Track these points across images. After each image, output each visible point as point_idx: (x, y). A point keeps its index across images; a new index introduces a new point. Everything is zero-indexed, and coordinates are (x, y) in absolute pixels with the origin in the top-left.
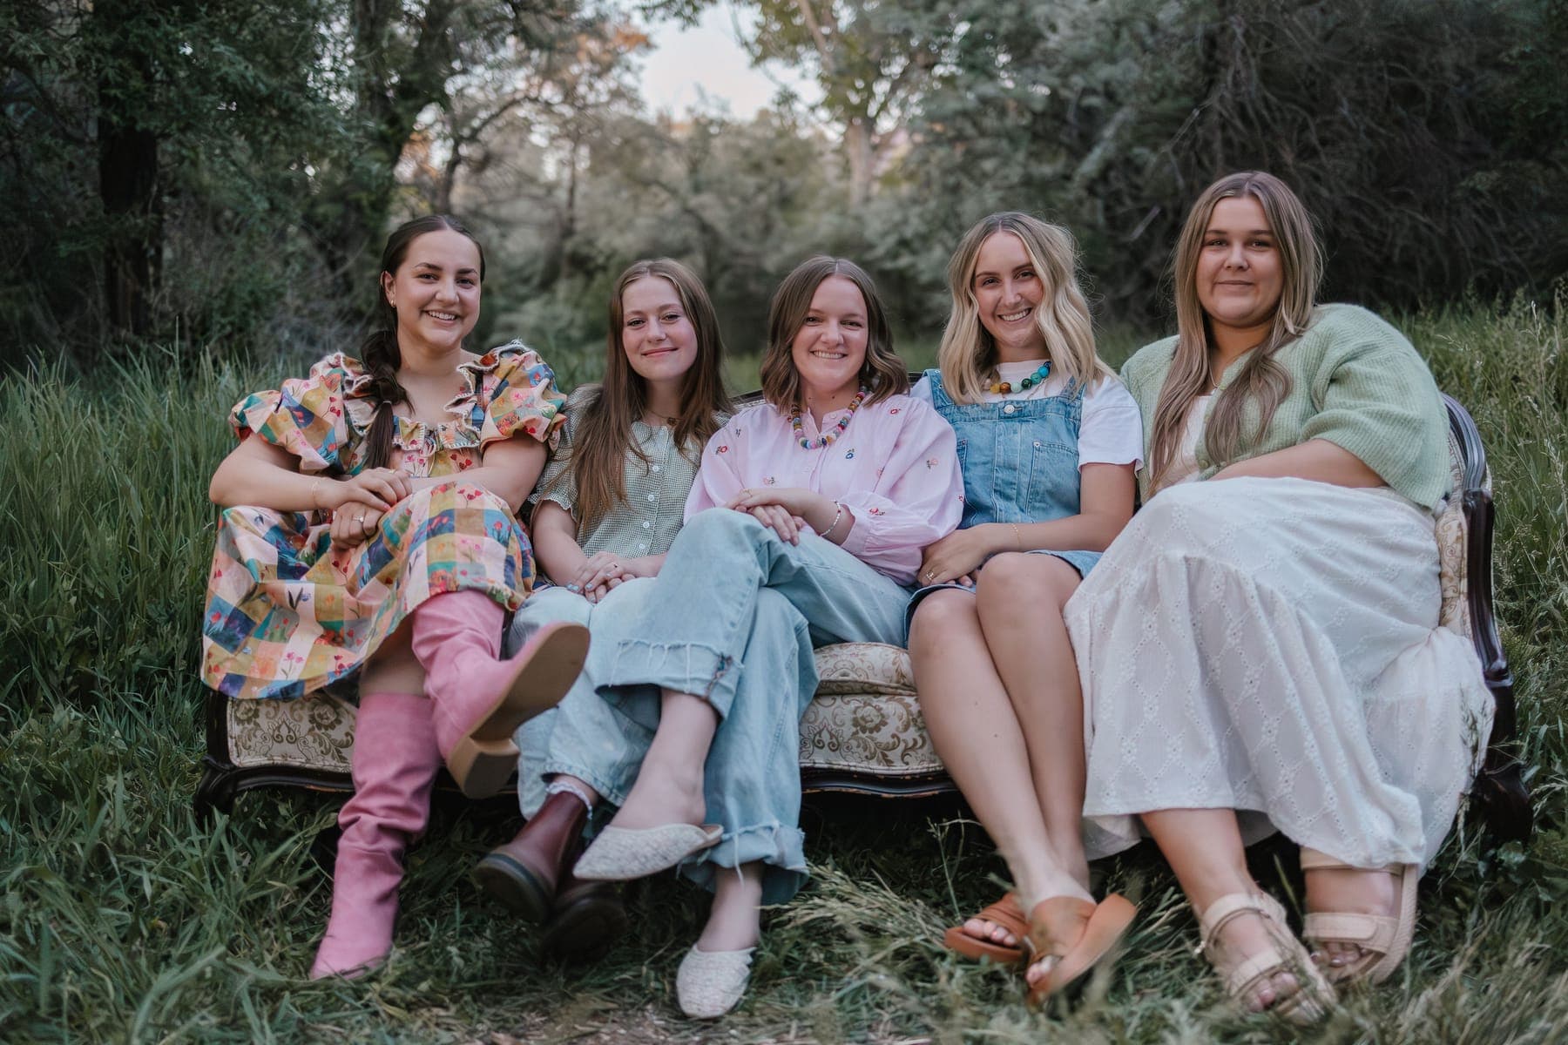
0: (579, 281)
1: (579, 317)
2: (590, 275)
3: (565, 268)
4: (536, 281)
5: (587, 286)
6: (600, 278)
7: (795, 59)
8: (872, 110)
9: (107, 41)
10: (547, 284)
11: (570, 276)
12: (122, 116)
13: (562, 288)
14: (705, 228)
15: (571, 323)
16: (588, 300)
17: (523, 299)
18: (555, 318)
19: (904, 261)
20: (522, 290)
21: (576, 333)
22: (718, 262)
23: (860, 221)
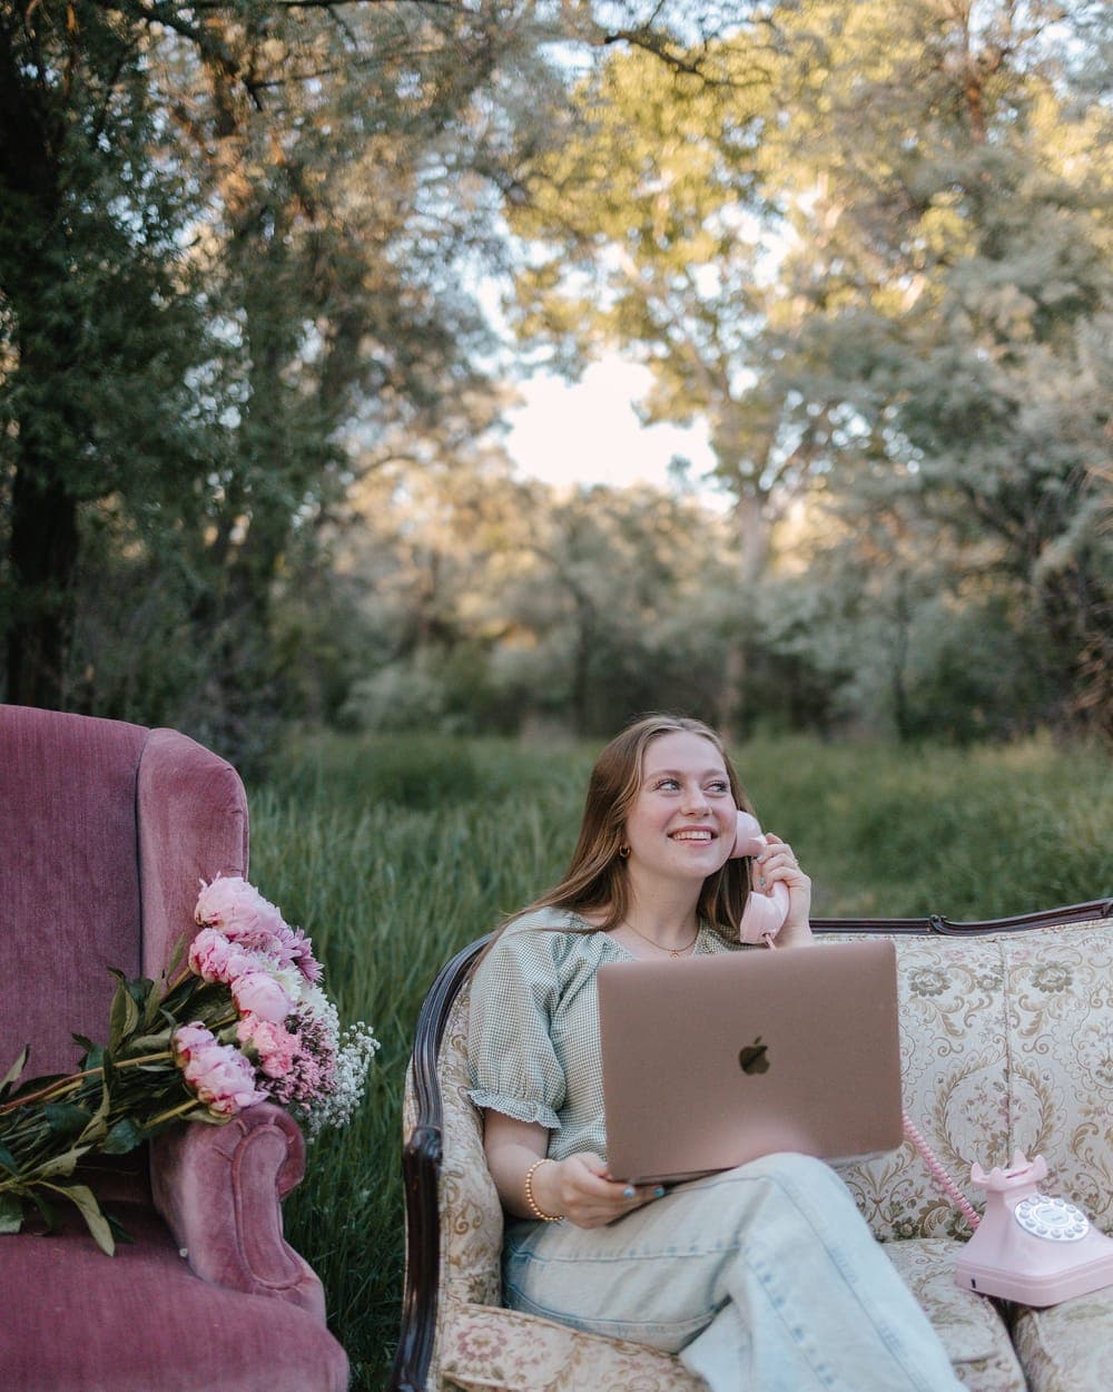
0: (439, 650)
1: (439, 688)
2: (450, 644)
3: (425, 636)
4: (395, 646)
5: (447, 655)
6: (461, 650)
7: (684, 422)
8: (766, 481)
9: (40, 392)
10: (406, 650)
11: (430, 644)
12: (50, 477)
13: (423, 656)
14: (582, 600)
15: (430, 695)
16: (448, 670)
17: (378, 666)
18: (413, 688)
19: (799, 645)
20: (378, 655)
21: (435, 705)
22: (594, 638)
23: (750, 598)
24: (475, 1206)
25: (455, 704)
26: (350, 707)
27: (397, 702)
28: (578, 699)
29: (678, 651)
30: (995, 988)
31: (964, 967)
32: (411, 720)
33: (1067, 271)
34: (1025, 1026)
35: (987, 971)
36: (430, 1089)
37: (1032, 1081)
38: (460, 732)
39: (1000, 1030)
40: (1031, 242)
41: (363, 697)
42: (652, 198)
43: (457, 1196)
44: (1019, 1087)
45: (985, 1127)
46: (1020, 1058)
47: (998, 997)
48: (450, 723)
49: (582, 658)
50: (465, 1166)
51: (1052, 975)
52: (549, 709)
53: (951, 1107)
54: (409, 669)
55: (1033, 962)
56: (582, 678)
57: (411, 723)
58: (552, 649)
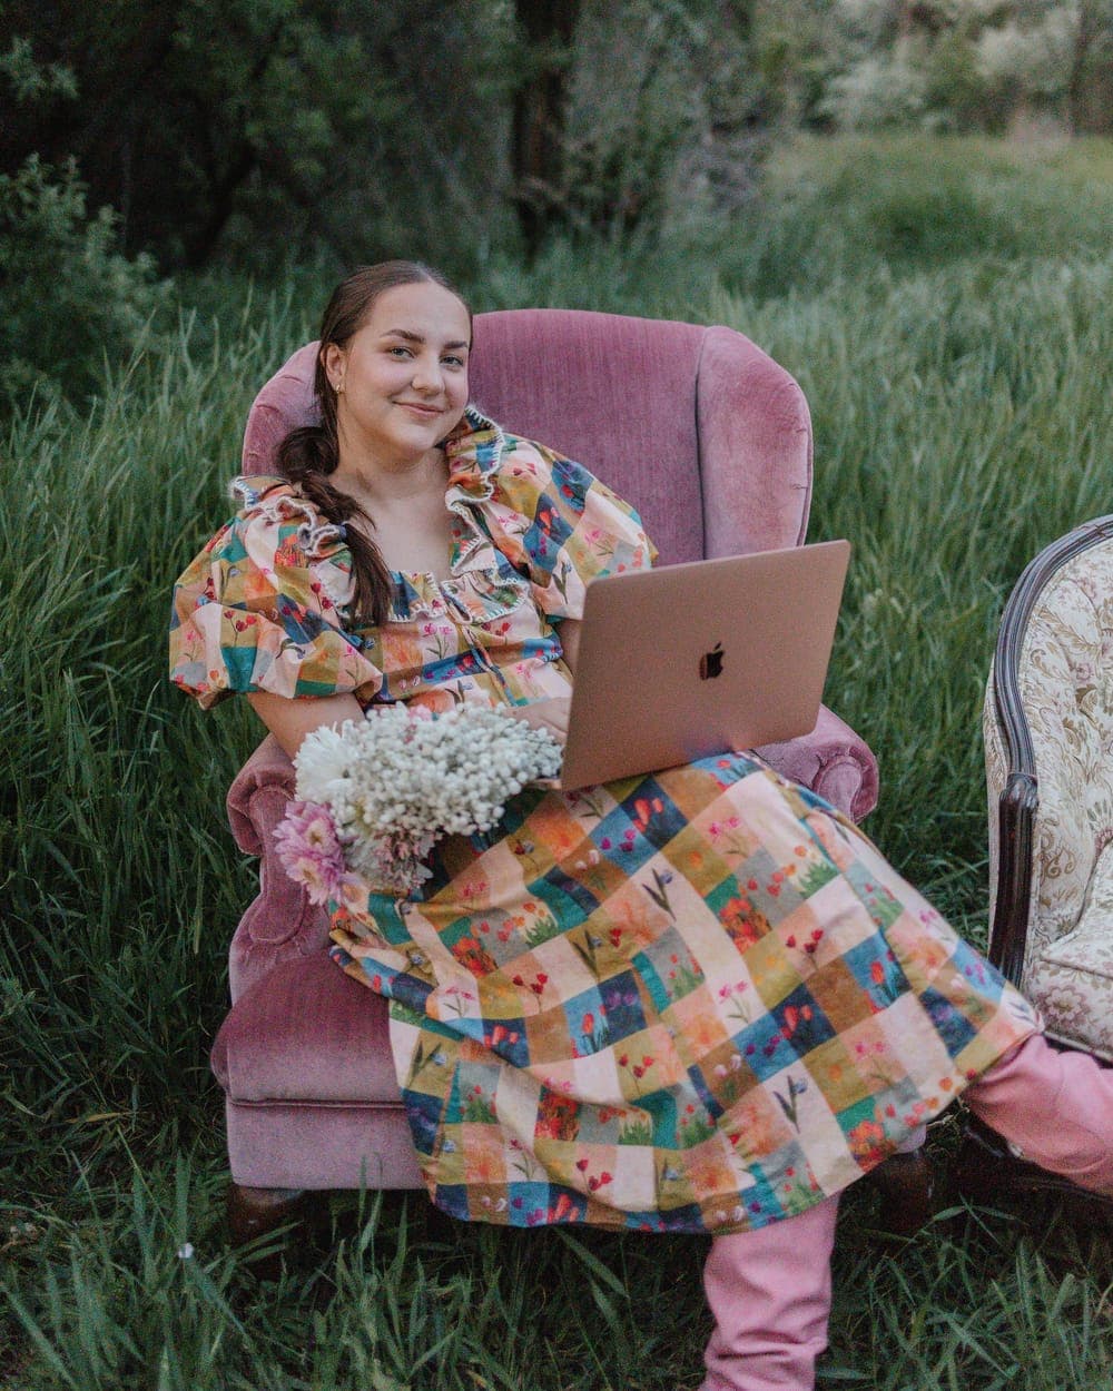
0: (921, 38)
1: (921, 81)
2: (934, 30)
3: (906, 23)
4: (873, 37)
5: (931, 44)
6: (946, 36)
11: (912, 31)
13: (904, 47)
15: (911, 89)
16: (931, 62)
17: (856, 59)
18: (893, 82)
20: (857, 48)
21: (915, 101)
22: (1096, 18)
24: (1069, 853)
25: (937, 100)
26: (827, 105)
27: (875, 98)
28: (1075, 90)
32: (892, 119)
36: (1017, 720)
38: (942, 130)
41: (840, 94)
43: (1051, 843)
48: (931, 120)
49: (1082, 44)
50: (1060, 813)
52: (1041, 100)
54: (889, 61)
56: (1079, 66)
57: (891, 121)
58: (1049, 40)
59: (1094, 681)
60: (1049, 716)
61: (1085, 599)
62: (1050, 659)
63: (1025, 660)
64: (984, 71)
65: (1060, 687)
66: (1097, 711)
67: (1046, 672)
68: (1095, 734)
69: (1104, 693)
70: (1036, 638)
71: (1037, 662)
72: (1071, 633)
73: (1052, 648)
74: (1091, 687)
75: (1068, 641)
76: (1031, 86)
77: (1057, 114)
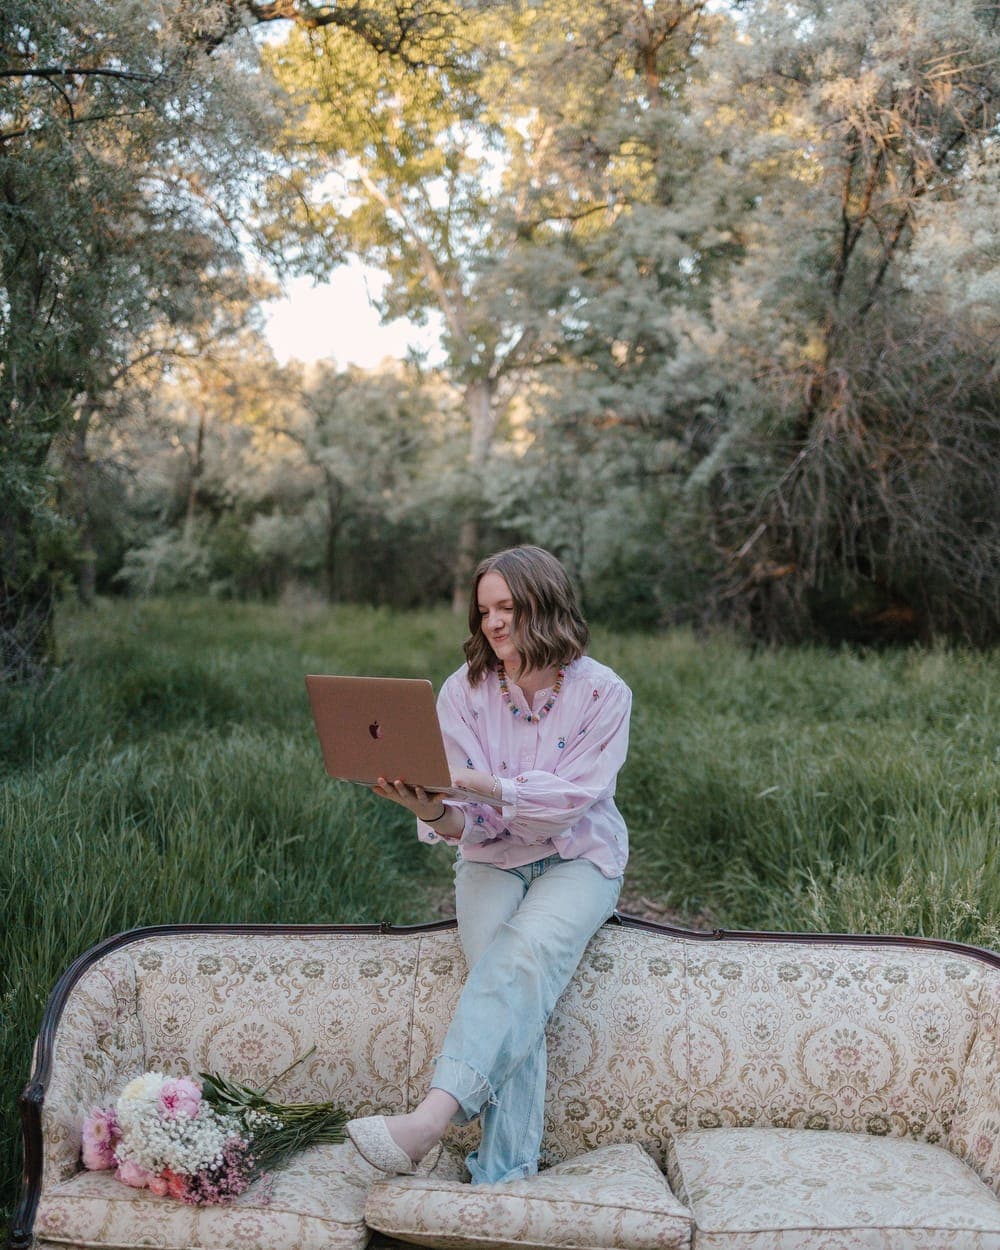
0: (206, 518)
1: (206, 554)
2: (217, 513)
3: (192, 506)
4: (164, 516)
5: (215, 521)
6: (226, 518)
7: (420, 318)
8: (493, 372)
10: (177, 517)
11: (198, 513)
13: (190, 525)
14: (331, 479)
15: (198, 560)
16: (214, 538)
17: (151, 535)
18: (182, 556)
19: (520, 521)
20: (151, 525)
21: (202, 571)
22: (342, 511)
23: (478, 478)
25: (220, 570)
26: (125, 573)
27: (167, 567)
28: (331, 566)
29: (418, 523)
30: (409, 973)
31: (392, 960)
32: (182, 585)
33: (723, 219)
34: (422, 996)
35: (406, 962)
36: (45, 1054)
37: (423, 1029)
38: (226, 595)
39: (408, 998)
40: (693, 194)
41: (139, 563)
42: (386, 117)
43: (52, 1122)
44: (416, 1035)
45: (395, 1057)
46: (418, 1015)
47: (410, 978)
48: (216, 587)
49: (334, 531)
50: (59, 1104)
51: (442, 964)
52: (305, 574)
53: (376, 1046)
54: (179, 537)
55: (433, 956)
56: (332, 548)
57: (181, 587)
58: (306, 524)
59: (110, 1030)
60: (72, 1053)
61: (106, 982)
62: (79, 1019)
63: (64, 1020)
64: (257, 548)
65: (84, 1035)
66: (112, 1049)
67: (75, 1027)
68: (111, 1062)
69: (117, 1038)
70: (72, 1007)
71: (70, 1021)
72: (96, 1003)
73: (82, 1012)
74: (109, 1034)
75: (92, 1008)
76: (296, 561)
77: (316, 586)
